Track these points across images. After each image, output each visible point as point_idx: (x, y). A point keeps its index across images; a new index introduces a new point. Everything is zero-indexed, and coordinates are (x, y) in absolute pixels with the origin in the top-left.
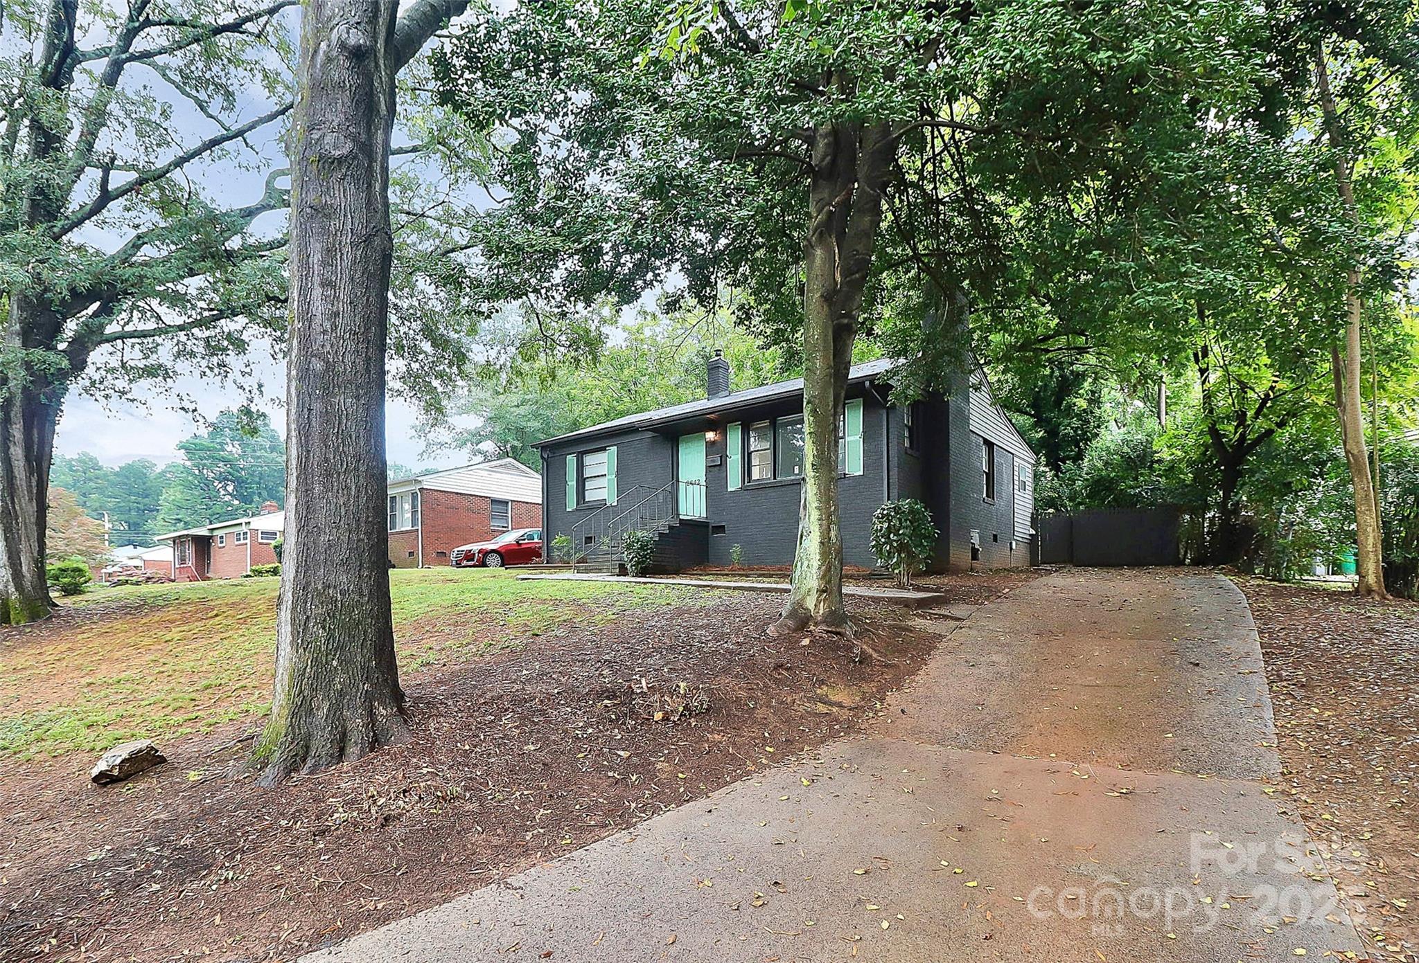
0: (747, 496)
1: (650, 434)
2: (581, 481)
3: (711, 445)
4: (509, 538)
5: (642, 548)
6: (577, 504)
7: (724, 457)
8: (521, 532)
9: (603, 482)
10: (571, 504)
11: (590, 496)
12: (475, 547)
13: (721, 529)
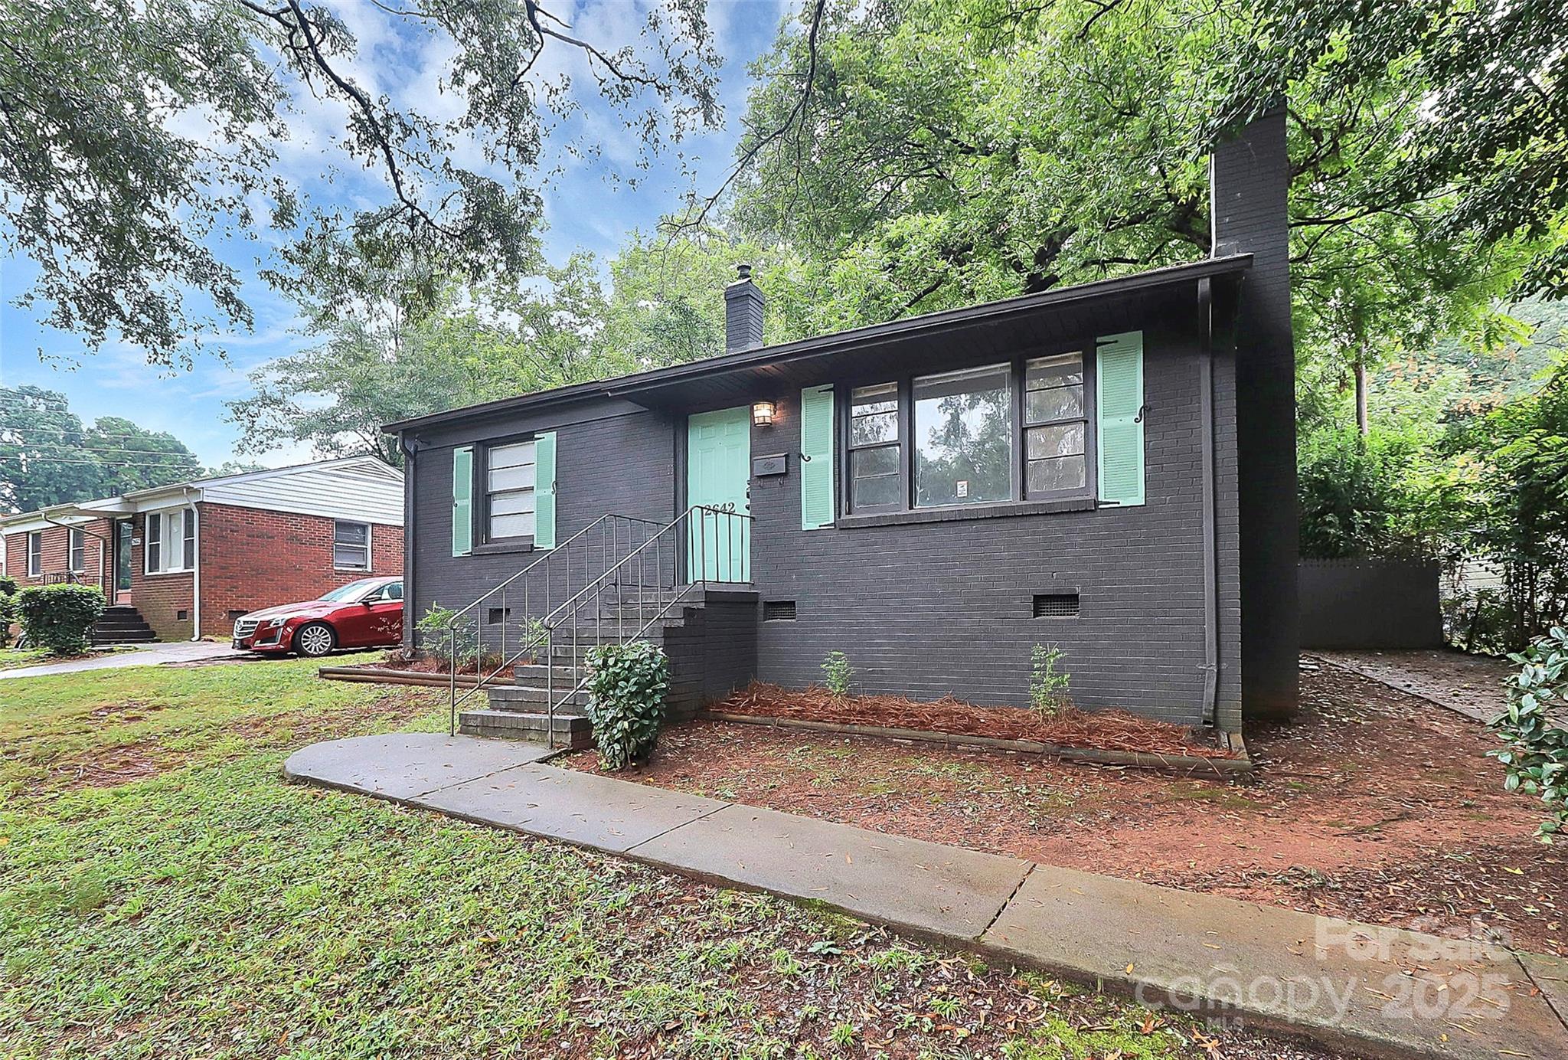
0: (849, 540)
1: (627, 408)
2: (483, 500)
3: (763, 432)
4: (349, 596)
5: (639, 693)
6: (475, 543)
7: (793, 457)
8: (375, 583)
9: (526, 502)
10: (462, 544)
11: (500, 529)
12: (277, 615)
13: (787, 607)
